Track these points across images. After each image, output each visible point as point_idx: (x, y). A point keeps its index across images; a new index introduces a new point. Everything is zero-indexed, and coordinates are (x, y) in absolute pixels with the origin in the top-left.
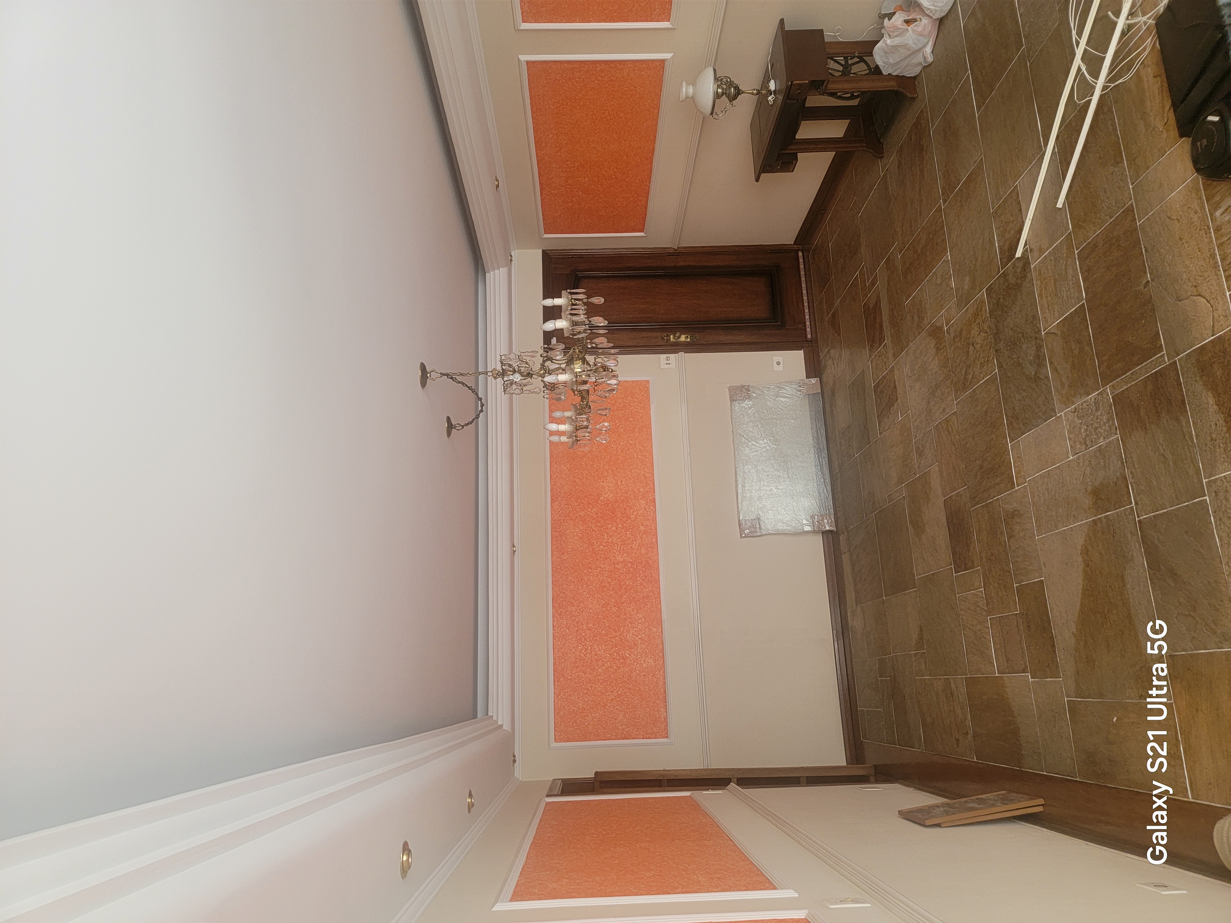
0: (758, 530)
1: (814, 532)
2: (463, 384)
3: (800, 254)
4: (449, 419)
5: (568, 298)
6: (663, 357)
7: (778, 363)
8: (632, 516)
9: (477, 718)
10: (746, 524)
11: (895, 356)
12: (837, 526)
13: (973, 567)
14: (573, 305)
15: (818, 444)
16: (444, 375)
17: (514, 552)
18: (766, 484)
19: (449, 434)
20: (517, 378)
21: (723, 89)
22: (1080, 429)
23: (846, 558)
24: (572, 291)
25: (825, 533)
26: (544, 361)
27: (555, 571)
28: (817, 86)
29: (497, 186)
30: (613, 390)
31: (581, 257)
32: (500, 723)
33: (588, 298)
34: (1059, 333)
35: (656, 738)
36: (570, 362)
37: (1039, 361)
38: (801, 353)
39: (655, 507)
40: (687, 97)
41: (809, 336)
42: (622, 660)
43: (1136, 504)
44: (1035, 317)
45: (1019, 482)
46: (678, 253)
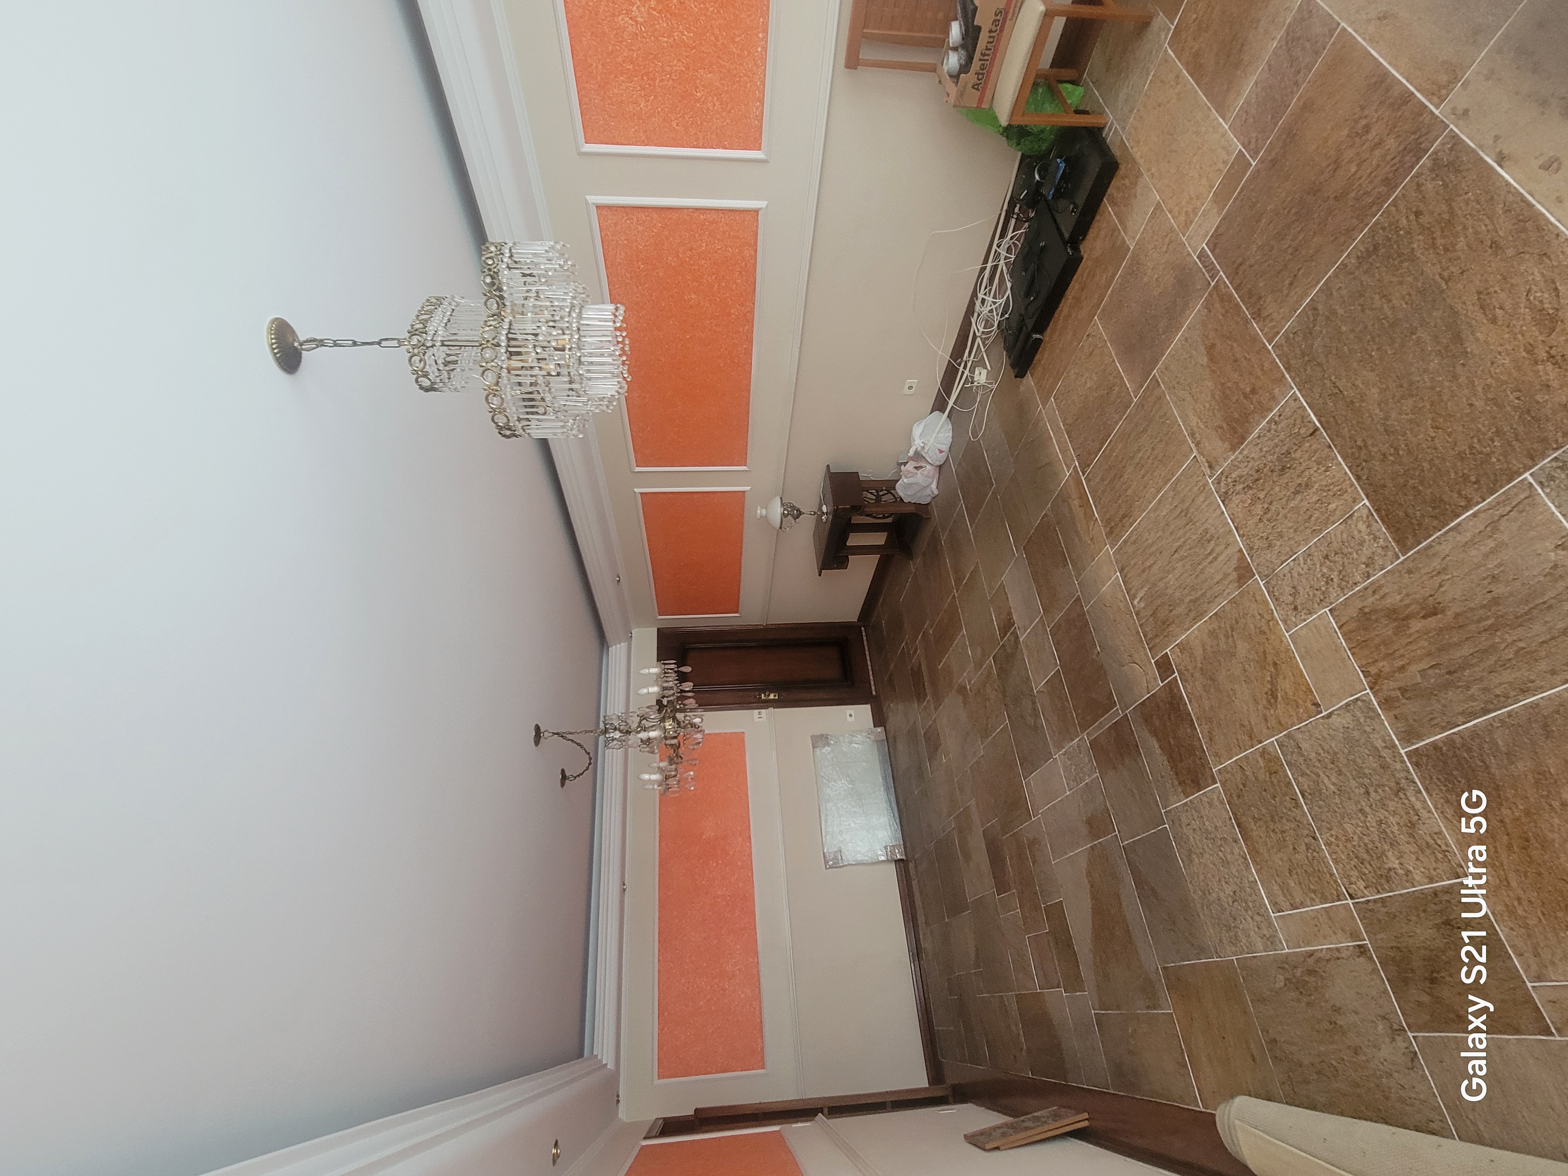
0: (840, 862)
1: (888, 861)
2: (572, 741)
3: (863, 629)
4: (563, 771)
5: (661, 668)
6: (756, 711)
7: (851, 715)
8: (731, 853)
9: (583, 1057)
10: (830, 856)
11: (936, 708)
12: (906, 855)
13: (1010, 890)
14: (665, 673)
15: (887, 783)
16: (556, 734)
17: (624, 890)
18: (845, 819)
19: (563, 785)
20: (617, 735)
21: (788, 511)
22: (1071, 769)
23: (915, 883)
24: (665, 662)
25: (897, 861)
26: (641, 721)
27: (661, 907)
28: (857, 509)
29: (619, 581)
30: (699, 743)
31: (689, 633)
32: (604, 1062)
33: (678, 667)
34: (1045, 691)
35: (753, 1069)
36: (663, 720)
37: (1036, 715)
38: (868, 707)
39: (750, 843)
40: (761, 516)
41: (874, 693)
42: (721, 992)
43: (1119, 832)
44: (1028, 678)
45: (1035, 814)
46: (768, 629)
